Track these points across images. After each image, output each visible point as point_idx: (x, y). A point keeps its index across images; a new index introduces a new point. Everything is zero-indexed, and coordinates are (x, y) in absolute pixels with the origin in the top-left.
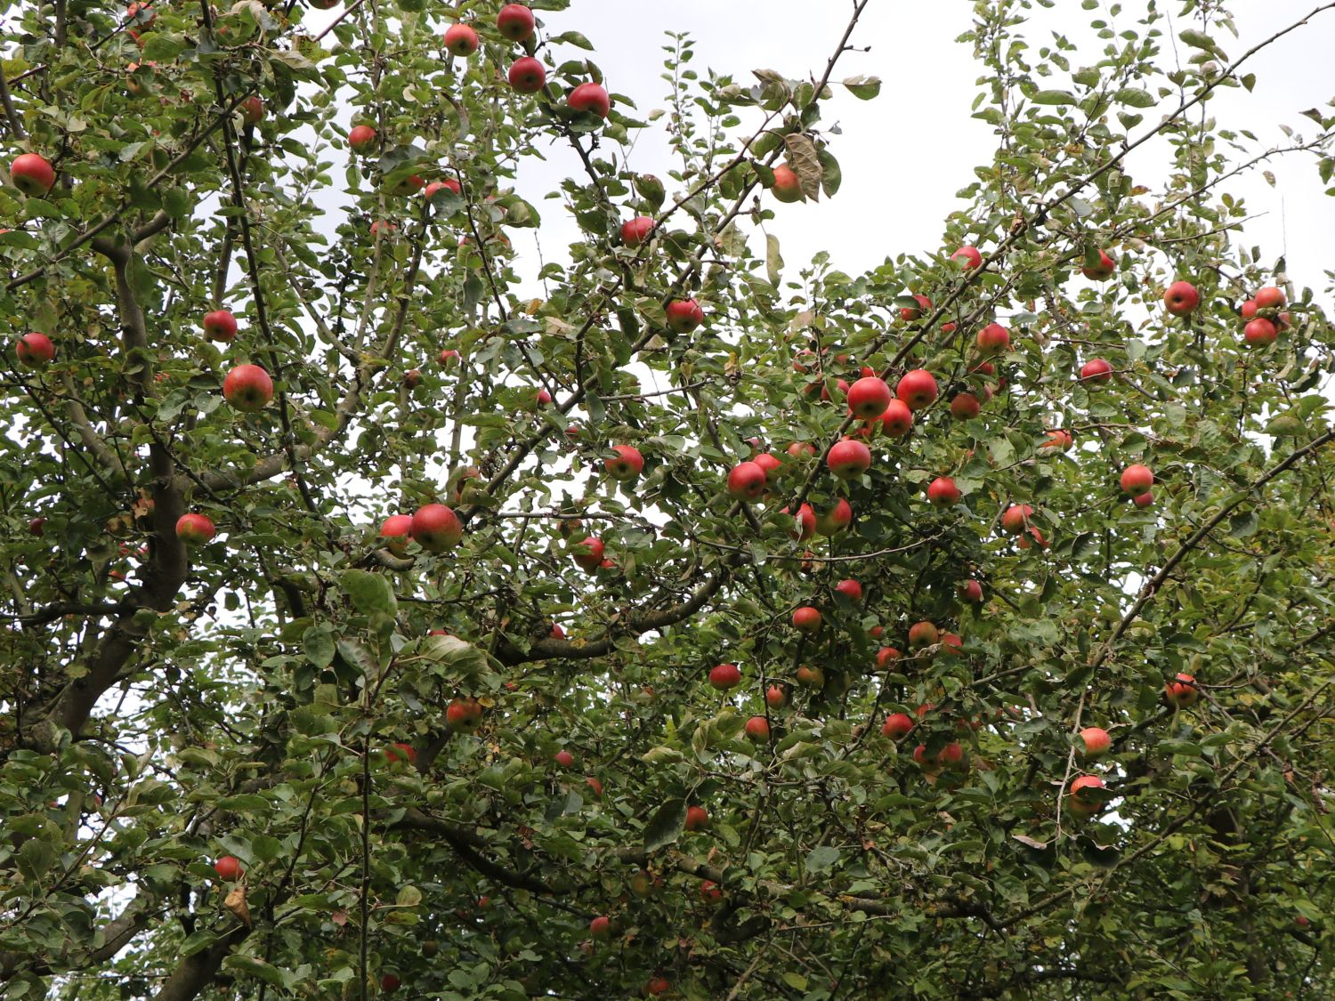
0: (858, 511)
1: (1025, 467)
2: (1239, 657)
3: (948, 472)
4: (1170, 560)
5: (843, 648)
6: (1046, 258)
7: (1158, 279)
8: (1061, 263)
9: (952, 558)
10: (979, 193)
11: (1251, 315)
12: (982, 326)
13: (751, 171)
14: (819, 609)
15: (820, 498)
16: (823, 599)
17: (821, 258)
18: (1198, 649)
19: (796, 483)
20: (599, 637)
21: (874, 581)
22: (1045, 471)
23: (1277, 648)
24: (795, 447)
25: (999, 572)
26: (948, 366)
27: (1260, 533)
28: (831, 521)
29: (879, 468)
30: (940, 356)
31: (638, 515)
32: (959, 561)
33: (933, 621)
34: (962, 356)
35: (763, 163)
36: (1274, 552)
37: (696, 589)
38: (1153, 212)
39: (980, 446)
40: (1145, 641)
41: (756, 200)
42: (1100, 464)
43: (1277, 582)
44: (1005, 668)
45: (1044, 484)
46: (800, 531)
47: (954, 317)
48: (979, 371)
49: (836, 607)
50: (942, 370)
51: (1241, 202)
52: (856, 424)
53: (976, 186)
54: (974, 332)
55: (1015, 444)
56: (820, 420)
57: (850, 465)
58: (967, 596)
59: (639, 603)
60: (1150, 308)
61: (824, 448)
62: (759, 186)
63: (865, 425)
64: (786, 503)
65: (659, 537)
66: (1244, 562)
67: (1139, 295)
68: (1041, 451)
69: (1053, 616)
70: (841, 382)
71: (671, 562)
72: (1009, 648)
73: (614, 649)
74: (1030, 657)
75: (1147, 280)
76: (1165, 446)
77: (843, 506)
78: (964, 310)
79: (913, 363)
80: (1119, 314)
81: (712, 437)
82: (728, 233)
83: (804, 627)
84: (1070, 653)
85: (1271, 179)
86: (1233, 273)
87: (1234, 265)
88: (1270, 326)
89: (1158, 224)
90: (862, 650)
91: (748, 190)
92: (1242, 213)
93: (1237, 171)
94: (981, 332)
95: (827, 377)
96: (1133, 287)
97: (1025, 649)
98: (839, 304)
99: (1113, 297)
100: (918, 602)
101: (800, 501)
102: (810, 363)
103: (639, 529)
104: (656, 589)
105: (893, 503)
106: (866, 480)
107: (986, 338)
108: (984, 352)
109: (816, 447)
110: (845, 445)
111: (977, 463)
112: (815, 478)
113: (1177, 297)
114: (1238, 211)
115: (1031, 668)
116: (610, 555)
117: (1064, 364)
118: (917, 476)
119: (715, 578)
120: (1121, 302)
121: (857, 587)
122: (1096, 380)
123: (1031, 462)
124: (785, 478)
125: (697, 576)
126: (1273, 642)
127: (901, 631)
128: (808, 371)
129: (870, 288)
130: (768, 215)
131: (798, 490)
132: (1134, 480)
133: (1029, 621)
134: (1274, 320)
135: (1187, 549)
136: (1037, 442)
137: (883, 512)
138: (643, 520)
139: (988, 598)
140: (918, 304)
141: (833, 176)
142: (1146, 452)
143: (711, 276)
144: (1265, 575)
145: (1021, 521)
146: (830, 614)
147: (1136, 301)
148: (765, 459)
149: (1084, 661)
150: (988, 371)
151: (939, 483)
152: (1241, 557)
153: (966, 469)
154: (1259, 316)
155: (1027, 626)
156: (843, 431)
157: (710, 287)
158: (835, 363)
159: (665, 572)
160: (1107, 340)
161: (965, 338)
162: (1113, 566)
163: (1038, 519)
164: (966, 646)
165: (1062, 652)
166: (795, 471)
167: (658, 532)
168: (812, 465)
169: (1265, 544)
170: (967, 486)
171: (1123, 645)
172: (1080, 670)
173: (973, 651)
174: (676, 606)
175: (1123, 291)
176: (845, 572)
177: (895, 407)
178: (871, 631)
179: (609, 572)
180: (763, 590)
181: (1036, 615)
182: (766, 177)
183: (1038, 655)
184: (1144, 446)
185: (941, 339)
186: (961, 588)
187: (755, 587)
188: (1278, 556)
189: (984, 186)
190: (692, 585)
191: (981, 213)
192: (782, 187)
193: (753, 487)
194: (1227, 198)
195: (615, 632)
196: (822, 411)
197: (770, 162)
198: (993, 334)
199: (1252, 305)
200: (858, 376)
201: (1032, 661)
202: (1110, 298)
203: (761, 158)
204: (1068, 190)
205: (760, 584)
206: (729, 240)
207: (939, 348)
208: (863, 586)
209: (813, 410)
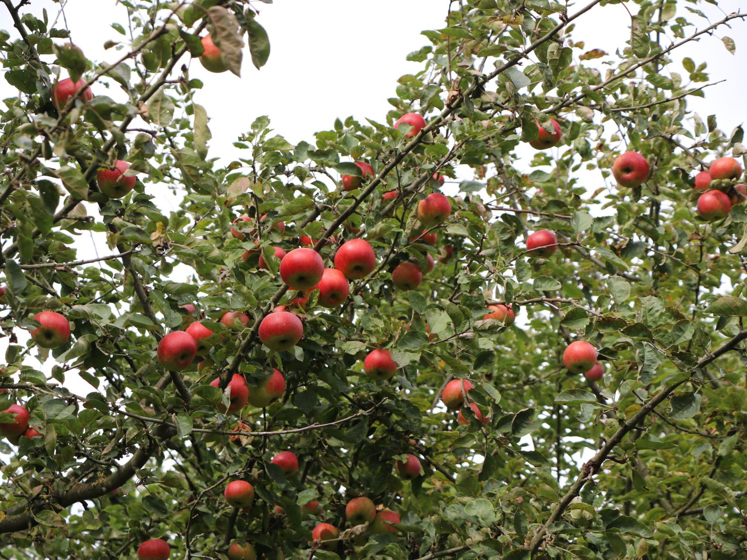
0: (293, 383)
1: (465, 340)
2: (687, 544)
3: (385, 344)
4: (609, 440)
5: (276, 524)
6: (490, 128)
7: (612, 145)
8: (506, 132)
9: (391, 431)
10: (430, 56)
11: (705, 187)
12: (423, 196)
13: (179, 39)
14: (252, 482)
15: (252, 369)
16: (255, 472)
17: (261, 122)
18: (642, 533)
19: (228, 354)
20: (20, 510)
21: (312, 453)
22: (486, 343)
23: (727, 536)
24: (229, 315)
25: (440, 447)
26: (386, 236)
27: (715, 413)
28: (265, 392)
29: (316, 338)
30: (380, 225)
31: (60, 386)
32: (398, 435)
33: (370, 496)
34: (403, 225)
35: (191, 31)
36: (732, 433)
37: (124, 461)
38: (604, 79)
39: (418, 318)
40: (585, 524)
41: (184, 69)
42: (550, 335)
43: (735, 465)
44: (442, 547)
45: (485, 358)
46: (228, 404)
47: (396, 186)
48: (421, 240)
49: (269, 481)
50: (382, 239)
51: (704, 66)
52: (289, 294)
53: (428, 50)
54: (415, 201)
55: (452, 316)
56: (255, 288)
57: (282, 337)
58: (407, 472)
59: (65, 474)
60: (605, 175)
61: (257, 317)
62: (187, 54)
63: (300, 295)
64: (217, 374)
65: (82, 408)
66: (699, 443)
67: (594, 161)
68: (479, 324)
69: (491, 495)
70: (278, 250)
71: (101, 432)
72: (445, 527)
73: (35, 524)
74: (466, 537)
75: (601, 147)
76: (607, 322)
77: (276, 377)
78: (406, 178)
79: (352, 231)
80: (573, 181)
81: (144, 305)
82: (156, 101)
83: (236, 501)
84: (507, 534)
85: (730, 45)
86: (686, 142)
87: (688, 134)
88: (725, 198)
89: (608, 92)
90: (296, 525)
91: (176, 58)
92: (704, 78)
93: (695, 37)
94: (422, 202)
95: (265, 244)
96: (586, 154)
97: (462, 527)
98: (280, 170)
99: (568, 163)
100: (355, 476)
101: (231, 373)
102: (248, 230)
103: (60, 401)
104: (83, 460)
105: (329, 374)
106: (298, 352)
107: (427, 208)
108: (425, 222)
109: (250, 316)
110: (278, 316)
111: (414, 334)
112: (248, 347)
113: (626, 167)
114: (698, 75)
115: (467, 549)
116: (35, 424)
117: (506, 237)
118: (353, 347)
119: (143, 449)
120: (576, 168)
121: (295, 460)
122: (542, 253)
123: (469, 334)
124: (218, 348)
125: (125, 447)
126: (723, 529)
127: (338, 507)
128: (246, 238)
129: (312, 154)
130: (197, 84)
131: (230, 360)
132: (577, 357)
133: (466, 499)
134: (730, 192)
135: (626, 429)
136: (476, 315)
137: (320, 383)
138: (65, 391)
139: (429, 473)
140: (359, 172)
141: (262, 47)
142: (589, 328)
143: (138, 144)
144: (720, 458)
145: (461, 396)
146: (262, 488)
147: (590, 167)
148: (197, 327)
149: (522, 543)
150: (430, 241)
151: (376, 355)
152: (695, 438)
153: (402, 342)
154: (714, 187)
155: (464, 504)
156: (276, 302)
157: (137, 157)
158: (273, 230)
159: (92, 442)
160: (554, 210)
161: (406, 208)
162: (565, 439)
163: (478, 394)
164: (404, 524)
165: (499, 533)
166: (227, 342)
167: (81, 404)
168: (244, 336)
169: (720, 425)
170: (403, 358)
171: (561, 527)
172: (516, 552)
173: (409, 529)
174: (102, 479)
175: (577, 158)
176: (280, 445)
177: (331, 276)
178: (308, 506)
179: (33, 442)
180: (200, 460)
181: (474, 494)
182: (194, 46)
183: (475, 536)
184: (587, 322)
185: (381, 208)
186: (400, 462)
187: (192, 456)
188: (734, 438)
189: (434, 48)
190: (119, 456)
191: (432, 75)
192: (210, 57)
193: (183, 357)
194: (688, 63)
195: (36, 503)
196: (257, 279)
197: (199, 30)
198: (435, 204)
199: (706, 177)
200: (296, 243)
201: (468, 541)
202: (564, 165)
203: (189, 26)
204: (506, 62)
205: (198, 453)
206: (158, 108)
207: (378, 217)
208: (301, 458)
209: (247, 278)
